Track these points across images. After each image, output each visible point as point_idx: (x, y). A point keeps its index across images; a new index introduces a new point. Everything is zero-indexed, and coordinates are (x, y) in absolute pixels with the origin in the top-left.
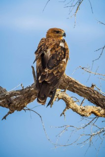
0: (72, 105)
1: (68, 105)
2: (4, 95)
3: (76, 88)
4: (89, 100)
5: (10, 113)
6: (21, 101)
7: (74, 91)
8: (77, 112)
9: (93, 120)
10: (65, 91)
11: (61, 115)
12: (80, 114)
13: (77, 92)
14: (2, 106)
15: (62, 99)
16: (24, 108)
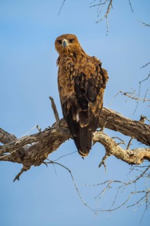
0: (114, 150)
1: (108, 151)
2: (14, 144)
3: (117, 123)
4: (138, 140)
5: (24, 170)
6: (38, 150)
7: (115, 129)
8: (122, 159)
9: (147, 169)
10: (102, 130)
11: (100, 166)
12: (127, 162)
13: (121, 130)
14: (12, 161)
15: (99, 141)
16: (45, 161)
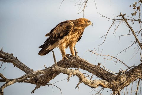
0: (84, 80)
1: (81, 80)
2: (32, 74)
3: (86, 66)
4: (96, 76)
5: (36, 88)
6: (45, 78)
7: (84, 69)
8: (88, 85)
9: (100, 91)
10: (78, 69)
11: (76, 88)
12: (90, 86)
13: (88, 70)
14: (31, 83)
15: (76, 75)
16: (48, 84)
